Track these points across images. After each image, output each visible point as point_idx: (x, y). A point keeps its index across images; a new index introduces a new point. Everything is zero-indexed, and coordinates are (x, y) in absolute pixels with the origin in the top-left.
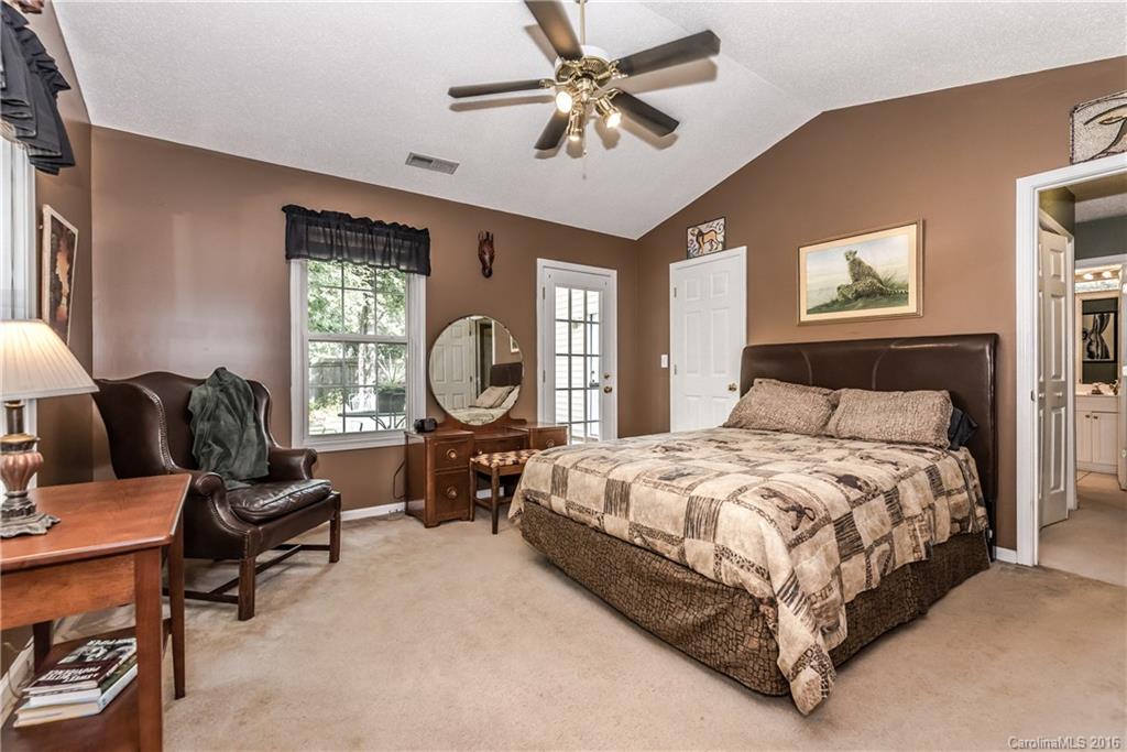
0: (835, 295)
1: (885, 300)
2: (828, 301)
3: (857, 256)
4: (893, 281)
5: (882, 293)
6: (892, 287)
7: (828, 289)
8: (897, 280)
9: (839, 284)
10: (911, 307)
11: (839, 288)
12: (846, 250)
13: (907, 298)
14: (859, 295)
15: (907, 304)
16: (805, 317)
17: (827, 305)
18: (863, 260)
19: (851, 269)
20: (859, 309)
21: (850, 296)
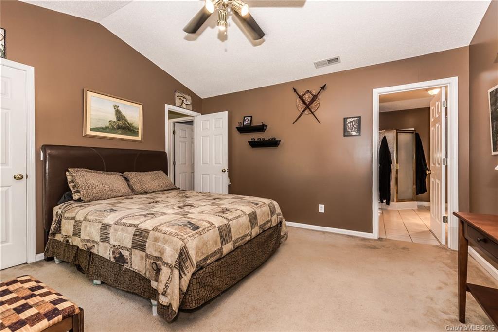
0: (107, 124)
1: (130, 133)
2: (104, 127)
3: (119, 108)
4: (134, 125)
5: (129, 129)
6: (133, 127)
7: (104, 120)
8: (135, 125)
9: (110, 120)
10: (139, 138)
11: (110, 122)
12: (114, 103)
13: (138, 134)
14: (119, 128)
15: (138, 136)
16: (89, 132)
17: (102, 128)
18: (121, 111)
19: (116, 114)
20: (119, 134)
21: (115, 127)
